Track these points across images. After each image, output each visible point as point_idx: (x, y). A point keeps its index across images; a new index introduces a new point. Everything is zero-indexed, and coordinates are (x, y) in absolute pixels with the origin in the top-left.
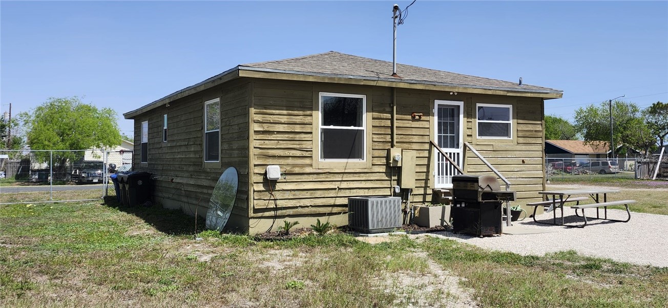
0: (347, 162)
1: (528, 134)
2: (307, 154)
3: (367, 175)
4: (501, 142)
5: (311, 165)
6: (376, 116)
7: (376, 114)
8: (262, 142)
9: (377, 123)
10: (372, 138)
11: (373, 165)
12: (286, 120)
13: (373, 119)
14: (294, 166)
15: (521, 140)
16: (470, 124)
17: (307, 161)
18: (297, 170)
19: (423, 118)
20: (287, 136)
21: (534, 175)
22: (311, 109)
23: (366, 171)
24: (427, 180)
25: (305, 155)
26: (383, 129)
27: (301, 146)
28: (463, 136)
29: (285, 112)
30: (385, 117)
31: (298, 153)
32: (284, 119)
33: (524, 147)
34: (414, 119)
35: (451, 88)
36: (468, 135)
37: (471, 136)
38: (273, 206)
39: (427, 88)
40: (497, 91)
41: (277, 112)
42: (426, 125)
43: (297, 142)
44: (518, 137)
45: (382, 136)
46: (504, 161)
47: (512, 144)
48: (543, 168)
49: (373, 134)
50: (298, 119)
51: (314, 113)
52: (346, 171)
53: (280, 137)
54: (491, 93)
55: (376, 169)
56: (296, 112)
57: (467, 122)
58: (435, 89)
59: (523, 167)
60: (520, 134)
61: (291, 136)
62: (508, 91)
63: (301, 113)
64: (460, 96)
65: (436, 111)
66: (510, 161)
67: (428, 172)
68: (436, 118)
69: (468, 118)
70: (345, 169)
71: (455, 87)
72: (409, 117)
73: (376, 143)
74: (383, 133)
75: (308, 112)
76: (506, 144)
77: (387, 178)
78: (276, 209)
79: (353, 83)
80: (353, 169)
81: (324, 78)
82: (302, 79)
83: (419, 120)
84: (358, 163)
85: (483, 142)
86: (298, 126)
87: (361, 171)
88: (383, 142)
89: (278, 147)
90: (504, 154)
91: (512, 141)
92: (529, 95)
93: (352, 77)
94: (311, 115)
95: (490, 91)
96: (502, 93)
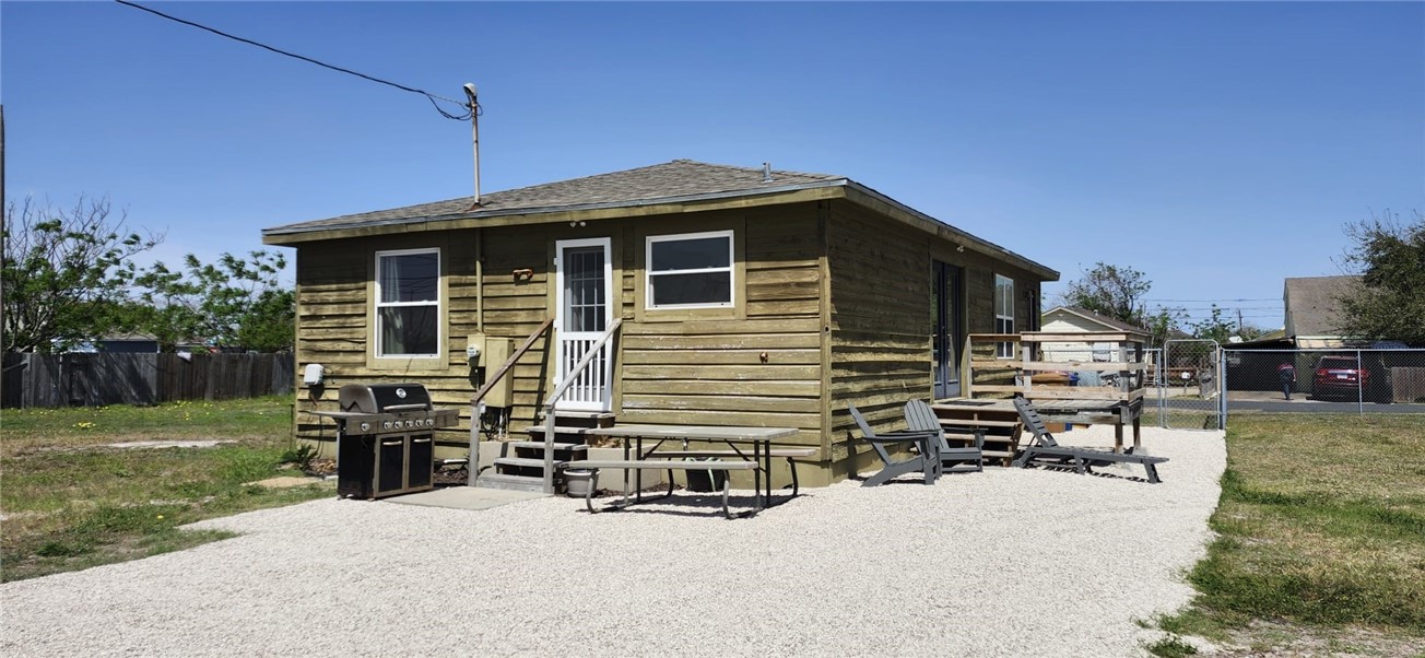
0: (411, 360)
1: (776, 293)
2: (360, 347)
3: (442, 380)
4: (703, 315)
5: (364, 364)
6: (453, 281)
7: (455, 278)
8: (309, 331)
9: (457, 292)
10: (450, 318)
11: (450, 364)
12: (335, 298)
13: (451, 285)
14: (345, 365)
15: (758, 308)
16: (630, 280)
17: (360, 358)
18: (347, 371)
19: (536, 277)
20: (336, 321)
21: (793, 389)
22: (366, 279)
23: (439, 374)
24: (541, 393)
25: (357, 348)
26: (466, 303)
27: (353, 336)
28: (614, 306)
29: (334, 286)
30: (468, 281)
31: (349, 346)
32: (333, 297)
33: (765, 325)
34: (518, 281)
35: (556, 215)
36: (625, 305)
37: (632, 305)
38: (316, 422)
39: (512, 222)
40: (658, 207)
41: (326, 287)
42: (540, 289)
43: (349, 330)
44: (749, 301)
45: (465, 315)
46: (711, 356)
47: (733, 318)
48: (822, 372)
49: (450, 311)
50: (349, 296)
51: (369, 284)
52: (408, 374)
53: (329, 323)
54: (643, 214)
55: (456, 371)
56: (347, 286)
57: (624, 277)
58: (525, 221)
59: (761, 370)
60: (755, 294)
61: (341, 320)
62: (684, 204)
63: (353, 286)
64: (596, 228)
65: (559, 261)
66: (727, 356)
67: (543, 378)
68: (560, 275)
69: (624, 269)
70: (407, 370)
71: (564, 213)
72: (511, 278)
73: (456, 328)
74: (465, 308)
75: (362, 284)
76: (718, 318)
77: (471, 388)
78: (320, 427)
79: (394, 231)
80: (420, 370)
81: (353, 230)
82: (328, 237)
83: (527, 282)
84: (427, 360)
85: (657, 316)
86: (350, 305)
87: (432, 374)
88: (467, 324)
89: (326, 337)
90: (710, 342)
91: (733, 312)
92: (743, 203)
93: (388, 223)
94: (365, 288)
95: (640, 209)
96: (669, 209)
